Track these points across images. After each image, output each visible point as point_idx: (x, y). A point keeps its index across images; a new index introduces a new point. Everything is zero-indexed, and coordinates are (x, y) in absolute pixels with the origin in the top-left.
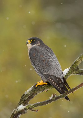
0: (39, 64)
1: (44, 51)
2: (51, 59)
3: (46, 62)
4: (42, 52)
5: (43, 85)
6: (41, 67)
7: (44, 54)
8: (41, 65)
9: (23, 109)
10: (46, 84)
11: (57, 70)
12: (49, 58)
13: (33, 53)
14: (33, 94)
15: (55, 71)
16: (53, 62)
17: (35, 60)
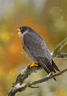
0: (33, 47)
1: (36, 36)
2: (43, 43)
3: (38, 46)
4: (35, 37)
5: (35, 66)
6: (34, 50)
7: (36, 39)
8: (34, 49)
9: (24, 87)
10: (37, 65)
11: (47, 53)
12: (41, 43)
13: (27, 38)
14: (28, 74)
15: (46, 54)
16: (44, 46)
17: (29, 44)
